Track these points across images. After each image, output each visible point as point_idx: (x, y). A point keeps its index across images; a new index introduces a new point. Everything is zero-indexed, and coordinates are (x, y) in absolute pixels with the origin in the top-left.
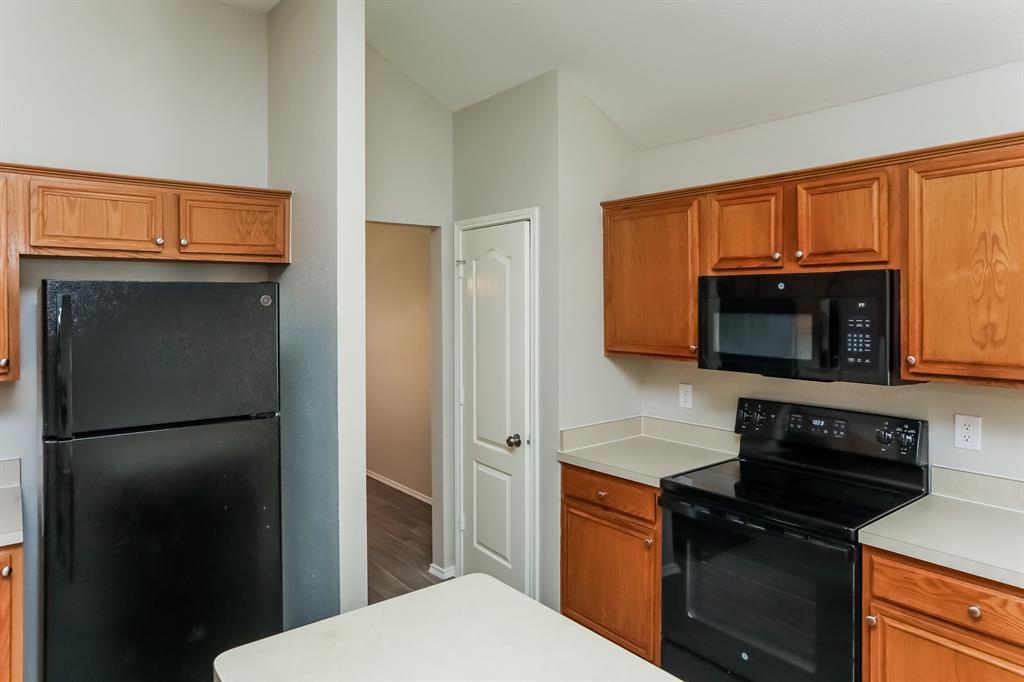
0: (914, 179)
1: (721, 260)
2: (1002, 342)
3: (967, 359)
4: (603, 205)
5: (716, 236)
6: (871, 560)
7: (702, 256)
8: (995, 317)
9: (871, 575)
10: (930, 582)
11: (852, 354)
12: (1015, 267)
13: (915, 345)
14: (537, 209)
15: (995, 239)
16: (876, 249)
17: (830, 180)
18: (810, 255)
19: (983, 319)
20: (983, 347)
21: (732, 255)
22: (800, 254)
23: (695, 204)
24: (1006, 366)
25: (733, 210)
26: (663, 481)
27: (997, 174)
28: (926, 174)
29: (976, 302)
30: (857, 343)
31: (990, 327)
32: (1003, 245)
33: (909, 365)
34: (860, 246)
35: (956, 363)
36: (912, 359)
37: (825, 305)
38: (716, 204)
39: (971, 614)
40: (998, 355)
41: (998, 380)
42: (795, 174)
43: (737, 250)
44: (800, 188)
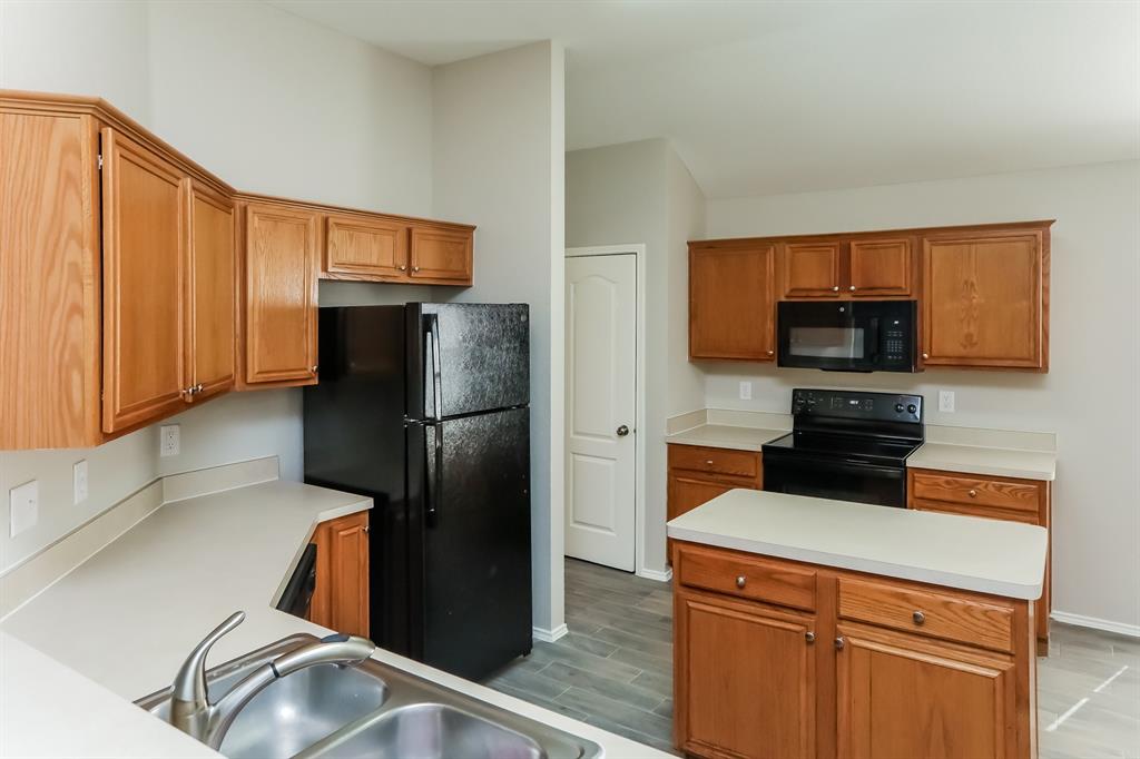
0: (927, 244)
1: (792, 290)
2: (976, 344)
3: (957, 354)
4: (688, 243)
5: (788, 273)
6: (914, 477)
7: (777, 286)
8: (972, 329)
9: (913, 485)
10: (948, 482)
11: (891, 354)
12: (983, 301)
13: (927, 347)
14: (644, 245)
15: (972, 285)
16: (904, 286)
17: (873, 240)
18: (859, 289)
19: (966, 331)
20: (965, 347)
21: (802, 287)
22: (853, 288)
23: (772, 249)
24: (978, 358)
25: (803, 256)
26: (764, 447)
27: (974, 246)
28: (934, 242)
29: (962, 321)
30: (894, 346)
31: (969, 336)
32: (976, 287)
33: (923, 358)
34: (892, 285)
35: (950, 357)
36: (926, 355)
37: (874, 323)
38: (788, 250)
39: (971, 495)
40: (973, 351)
41: (972, 366)
42: (849, 234)
43: (805, 283)
44: (853, 244)
